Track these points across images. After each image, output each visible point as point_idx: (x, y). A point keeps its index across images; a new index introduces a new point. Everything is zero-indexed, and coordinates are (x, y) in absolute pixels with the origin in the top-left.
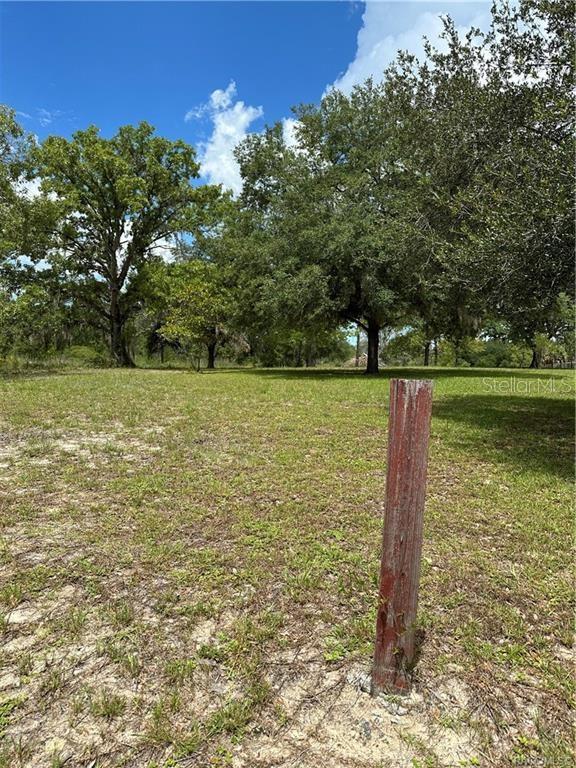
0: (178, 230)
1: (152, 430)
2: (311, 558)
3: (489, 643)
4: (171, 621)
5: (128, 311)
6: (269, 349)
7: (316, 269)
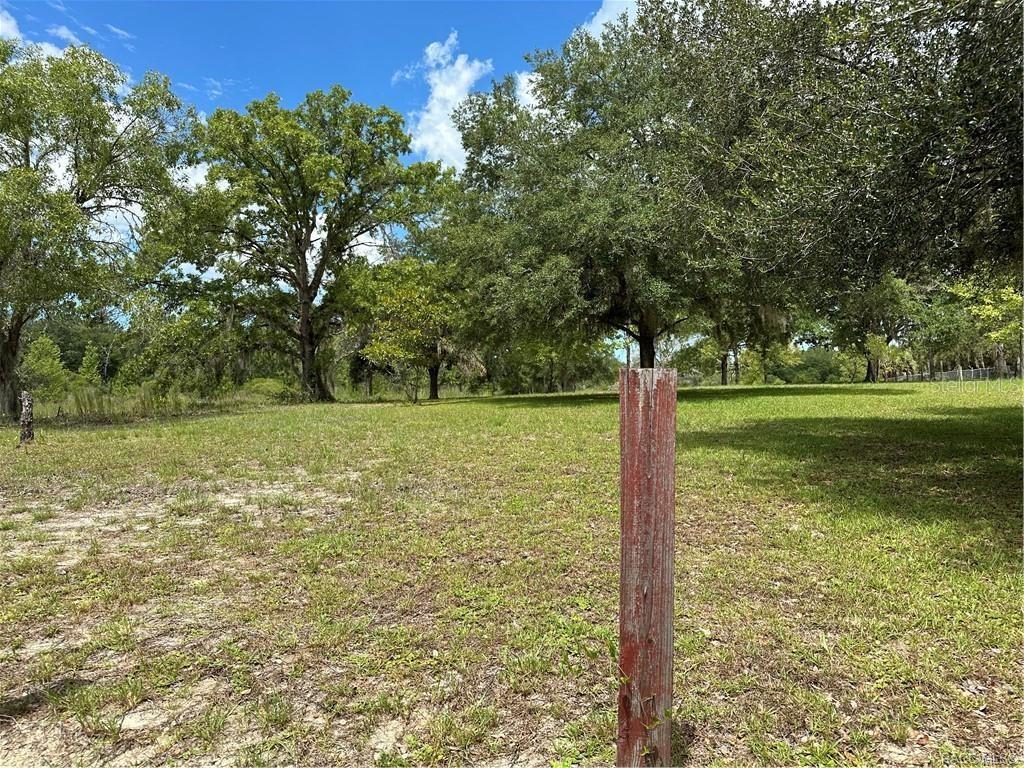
0: (386, 222)
1: (344, 476)
2: (541, 634)
3: (787, 741)
4: (343, 722)
5: (324, 328)
6: (512, 371)
7: (564, 261)
